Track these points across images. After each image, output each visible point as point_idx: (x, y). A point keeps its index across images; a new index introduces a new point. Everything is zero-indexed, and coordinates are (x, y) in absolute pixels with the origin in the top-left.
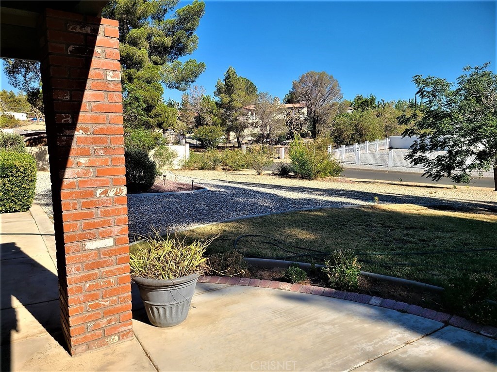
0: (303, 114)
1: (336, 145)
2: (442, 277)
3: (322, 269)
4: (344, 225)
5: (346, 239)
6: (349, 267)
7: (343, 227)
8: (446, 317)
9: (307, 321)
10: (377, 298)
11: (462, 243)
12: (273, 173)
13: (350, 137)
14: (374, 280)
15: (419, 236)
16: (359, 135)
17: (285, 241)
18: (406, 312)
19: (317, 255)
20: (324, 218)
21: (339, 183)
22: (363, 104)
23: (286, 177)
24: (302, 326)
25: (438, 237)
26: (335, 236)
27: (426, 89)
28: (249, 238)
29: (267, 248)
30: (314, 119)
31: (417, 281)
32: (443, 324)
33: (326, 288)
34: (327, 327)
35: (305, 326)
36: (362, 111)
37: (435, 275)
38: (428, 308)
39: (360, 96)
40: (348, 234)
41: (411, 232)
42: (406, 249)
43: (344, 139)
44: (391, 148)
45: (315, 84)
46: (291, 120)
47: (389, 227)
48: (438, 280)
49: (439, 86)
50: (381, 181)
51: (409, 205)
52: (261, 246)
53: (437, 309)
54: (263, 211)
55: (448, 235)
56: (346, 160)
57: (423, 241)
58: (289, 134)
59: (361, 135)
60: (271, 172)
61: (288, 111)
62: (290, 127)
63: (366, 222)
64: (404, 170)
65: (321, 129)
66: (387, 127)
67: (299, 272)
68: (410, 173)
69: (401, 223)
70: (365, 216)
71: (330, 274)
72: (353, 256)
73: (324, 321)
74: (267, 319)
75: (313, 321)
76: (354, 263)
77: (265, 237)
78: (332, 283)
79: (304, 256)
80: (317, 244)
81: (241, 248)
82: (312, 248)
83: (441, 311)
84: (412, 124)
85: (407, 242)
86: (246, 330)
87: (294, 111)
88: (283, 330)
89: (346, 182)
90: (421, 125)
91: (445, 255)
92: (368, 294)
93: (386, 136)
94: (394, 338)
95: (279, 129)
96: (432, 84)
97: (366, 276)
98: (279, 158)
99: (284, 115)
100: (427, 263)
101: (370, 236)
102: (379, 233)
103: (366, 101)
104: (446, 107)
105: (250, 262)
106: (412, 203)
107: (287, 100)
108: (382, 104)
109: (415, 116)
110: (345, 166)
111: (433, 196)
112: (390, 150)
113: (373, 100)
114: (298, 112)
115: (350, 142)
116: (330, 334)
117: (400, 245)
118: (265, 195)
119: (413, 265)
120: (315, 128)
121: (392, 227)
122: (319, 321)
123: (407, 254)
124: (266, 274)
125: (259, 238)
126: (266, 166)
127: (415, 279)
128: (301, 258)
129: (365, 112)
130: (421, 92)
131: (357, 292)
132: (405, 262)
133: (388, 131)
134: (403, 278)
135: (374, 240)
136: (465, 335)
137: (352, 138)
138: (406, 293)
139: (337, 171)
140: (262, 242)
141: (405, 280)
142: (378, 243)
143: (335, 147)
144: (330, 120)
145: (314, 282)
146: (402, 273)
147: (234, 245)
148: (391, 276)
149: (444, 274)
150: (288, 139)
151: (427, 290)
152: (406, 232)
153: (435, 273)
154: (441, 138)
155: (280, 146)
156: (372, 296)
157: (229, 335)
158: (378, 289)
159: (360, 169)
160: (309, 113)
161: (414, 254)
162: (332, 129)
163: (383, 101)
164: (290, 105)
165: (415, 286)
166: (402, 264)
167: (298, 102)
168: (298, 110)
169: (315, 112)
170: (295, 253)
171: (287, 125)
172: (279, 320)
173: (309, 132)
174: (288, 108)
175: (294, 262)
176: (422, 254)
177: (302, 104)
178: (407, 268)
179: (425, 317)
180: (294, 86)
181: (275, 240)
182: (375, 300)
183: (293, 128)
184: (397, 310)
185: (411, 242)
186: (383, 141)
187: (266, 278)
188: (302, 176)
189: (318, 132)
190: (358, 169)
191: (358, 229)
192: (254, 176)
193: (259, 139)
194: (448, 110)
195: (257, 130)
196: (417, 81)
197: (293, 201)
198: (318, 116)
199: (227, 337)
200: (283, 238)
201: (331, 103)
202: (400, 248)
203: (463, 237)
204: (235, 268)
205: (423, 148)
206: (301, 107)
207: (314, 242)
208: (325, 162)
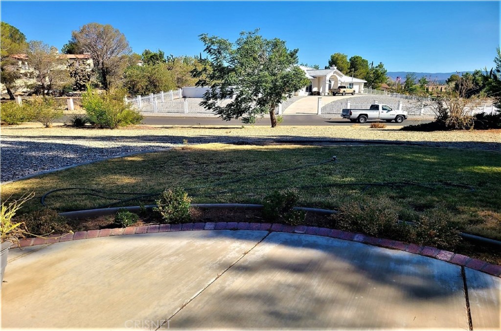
0: (89, 65)
1: (130, 95)
2: (257, 197)
3: (154, 209)
4: (162, 167)
5: (168, 179)
6: (180, 203)
7: (161, 169)
8: (268, 226)
9: (151, 258)
10: (210, 223)
11: (264, 169)
12: (65, 125)
13: (145, 88)
14: (203, 209)
15: (230, 168)
16: (153, 86)
17: (104, 190)
18: (237, 229)
19: (144, 197)
20: (139, 162)
21: (142, 130)
22: (152, 58)
23: (83, 128)
24: (146, 264)
25: (245, 167)
26: (156, 178)
27: (212, 47)
28: (60, 193)
29: (85, 199)
30: (103, 71)
31: (239, 203)
32: (268, 232)
33: (161, 225)
34: (172, 258)
35: (149, 263)
36: (154, 65)
37: (251, 196)
38: (253, 222)
39: (147, 50)
40: (168, 174)
41: (222, 165)
42: (223, 179)
43: (138, 90)
44: (184, 97)
45: (100, 36)
46: (76, 71)
47: (204, 163)
48: (255, 200)
49: (223, 46)
50: (181, 126)
51: (214, 143)
52: (77, 198)
53: (259, 221)
54: (67, 163)
55: (252, 164)
56: (144, 109)
57: (234, 171)
58: (76, 85)
59: (155, 86)
60: (62, 124)
61: (72, 61)
62: (75, 77)
63: (181, 162)
64: (199, 115)
65: (112, 80)
66: (178, 79)
67: (131, 216)
68: (204, 118)
69: (212, 159)
70: (179, 157)
71: (163, 212)
72: (183, 193)
73: (168, 253)
74: (106, 267)
75: (157, 257)
76: (185, 198)
77: (80, 189)
78: (166, 219)
79: (130, 200)
80: (140, 187)
81: (52, 204)
82: (136, 192)
83: (263, 222)
84: (203, 77)
85: (221, 174)
86: (85, 283)
87: (78, 61)
88: (127, 273)
89: (149, 128)
90: (212, 77)
91: (254, 180)
92: (201, 221)
93: (179, 87)
94: (234, 252)
95: (62, 79)
96: (217, 43)
97: (195, 208)
98: (67, 109)
99: (66, 66)
100: (242, 187)
101: (189, 174)
102: (196, 170)
103: (155, 55)
104: (231, 63)
105: (68, 217)
106: (215, 142)
107: (66, 50)
108: (172, 58)
109: (205, 70)
110: (145, 114)
111: (230, 135)
112: (185, 99)
113: (161, 55)
114: (83, 63)
115: (145, 93)
116: (178, 264)
117: (217, 177)
118: (64, 147)
119: (232, 191)
120: (105, 79)
121: (205, 163)
122: (163, 254)
123: (225, 183)
124: (90, 224)
125: (71, 192)
126: (56, 118)
127: (236, 202)
128: (127, 203)
129: (157, 66)
130: (208, 50)
131: (191, 222)
132: (225, 190)
133: (180, 83)
134: (227, 203)
135: (193, 176)
136: (285, 236)
137: (147, 89)
138: (232, 214)
139: (137, 119)
140: (77, 194)
141: (229, 204)
142: (198, 178)
143: (129, 97)
144: (120, 72)
145: (147, 221)
146: (225, 199)
147: (41, 202)
148: (216, 203)
149: (257, 194)
150: (75, 90)
151: (248, 208)
152: (218, 166)
153: (250, 194)
154: (228, 88)
155: (66, 97)
156: (205, 222)
157: (65, 293)
158: (208, 216)
159: (158, 117)
160: (96, 64)
161: (230, 182)
162: (125, 80)
163: (172, 56)
164: (72, 56)
165: (239, 208)
166: (224, 192)
167: (81, 53)
168: (83, 61)
169: (103, 63)
170: (119, 199)
171: (71, 76)
172: (120, 264)
173: (99, 83)
174: (70, 59)
175: (122, 208)
176: (237, 181)
177: (87, 54)
178: (228, 194)
179: (253, 230)
180: (75, 37)
181: (93, 190)
182: (208, 225)
183: (79, 79)
184: (230, 229)
185: (225, 174)
186: (177, 91)
187: (91, 228)
188: (101, 126)
189: (110, 83)
190: (157, 117)
191: (176, 168)
192: (42, 129)
193: (37, 90)
194: (231, 65)
195: (32, 81)
196: (204, 40)
197: (101, 151)
198: (107, 68)
199: (64, 296)
200: (100, 187)
201: (119, 56)
202: (218, 180)
203: (264, 163)
204: (52, 226)
205: (215, 97)
206: (86, 59)
207: (137, 185)
208: (125, 112)
